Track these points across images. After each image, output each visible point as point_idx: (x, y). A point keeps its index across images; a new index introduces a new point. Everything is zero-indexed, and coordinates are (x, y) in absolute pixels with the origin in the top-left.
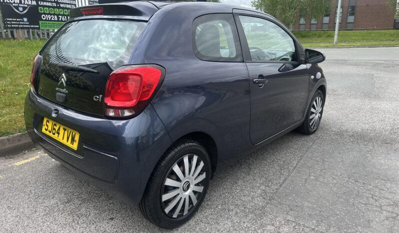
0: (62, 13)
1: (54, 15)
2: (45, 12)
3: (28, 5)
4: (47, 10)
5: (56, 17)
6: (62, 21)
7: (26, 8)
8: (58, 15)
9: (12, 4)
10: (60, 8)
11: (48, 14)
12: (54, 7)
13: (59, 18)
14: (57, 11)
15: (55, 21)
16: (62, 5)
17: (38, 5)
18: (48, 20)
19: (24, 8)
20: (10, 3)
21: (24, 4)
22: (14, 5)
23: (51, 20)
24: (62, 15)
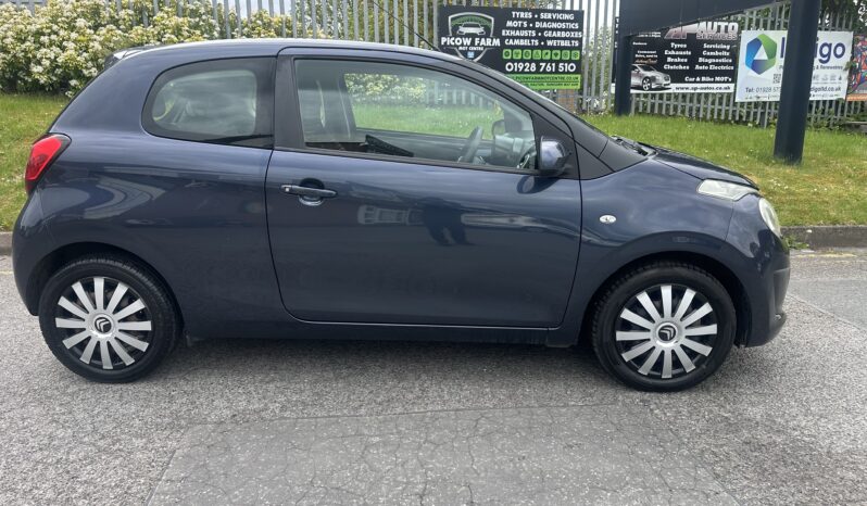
0: (548, 57)
1: (530, 61)
2: (514, 57)
3: (485, 47)
4: (518, 54)
5: (533, 65)
6: (545, 72)
7: (480, 52)
8: (538, 63)
9: (458, 47)
10: (546, 47)
11: (518, 61)
12: (532, 48)
13: (538, 67)
14: (538, 54)
15: (530, 72)
16: (549, 43)
17: (503, 46)
18: (518, 72)
19: (477, 53)
20: (455, 46)
21: (479, 45)
22: (461, 48)
23: (523, 72)
24: (547, 62)
